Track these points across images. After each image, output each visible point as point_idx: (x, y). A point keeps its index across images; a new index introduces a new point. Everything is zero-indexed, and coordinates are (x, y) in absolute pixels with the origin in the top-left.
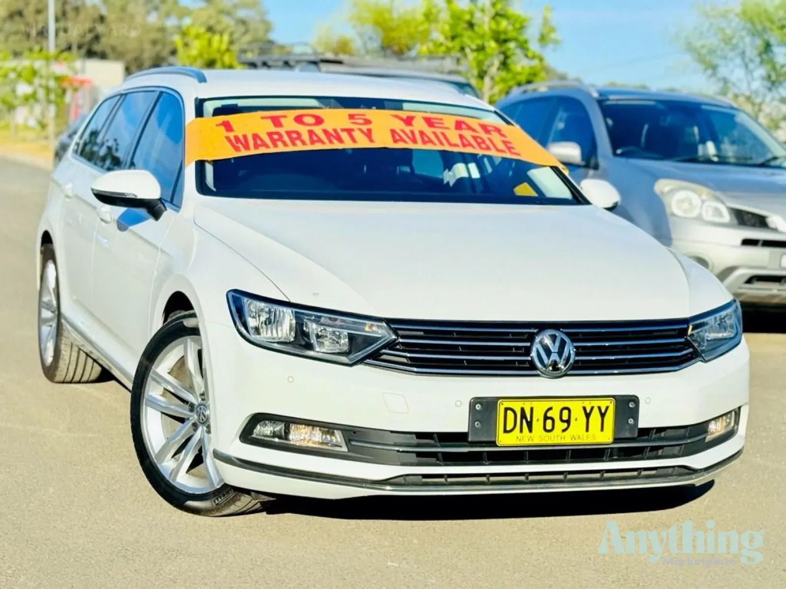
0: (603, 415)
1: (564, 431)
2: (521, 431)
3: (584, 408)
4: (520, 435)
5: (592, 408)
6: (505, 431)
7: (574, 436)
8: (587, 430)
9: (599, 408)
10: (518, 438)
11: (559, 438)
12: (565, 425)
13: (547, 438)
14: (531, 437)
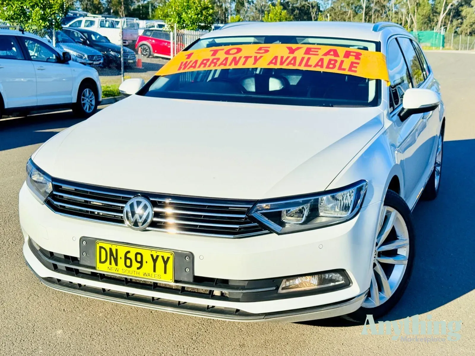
0: (165, 263)
1: (138, 268)
2: (110, 264)
3: (152, 256)
4: (110, 266)
5: (157, 256)
6: (101, 262)
7: (145, 273)
8: (155, 271)
9: (163, 257)
10: (108, 268)
11: (136, 272)
12: (139, 265)
13: (127, 272)
14: (117, 269)
